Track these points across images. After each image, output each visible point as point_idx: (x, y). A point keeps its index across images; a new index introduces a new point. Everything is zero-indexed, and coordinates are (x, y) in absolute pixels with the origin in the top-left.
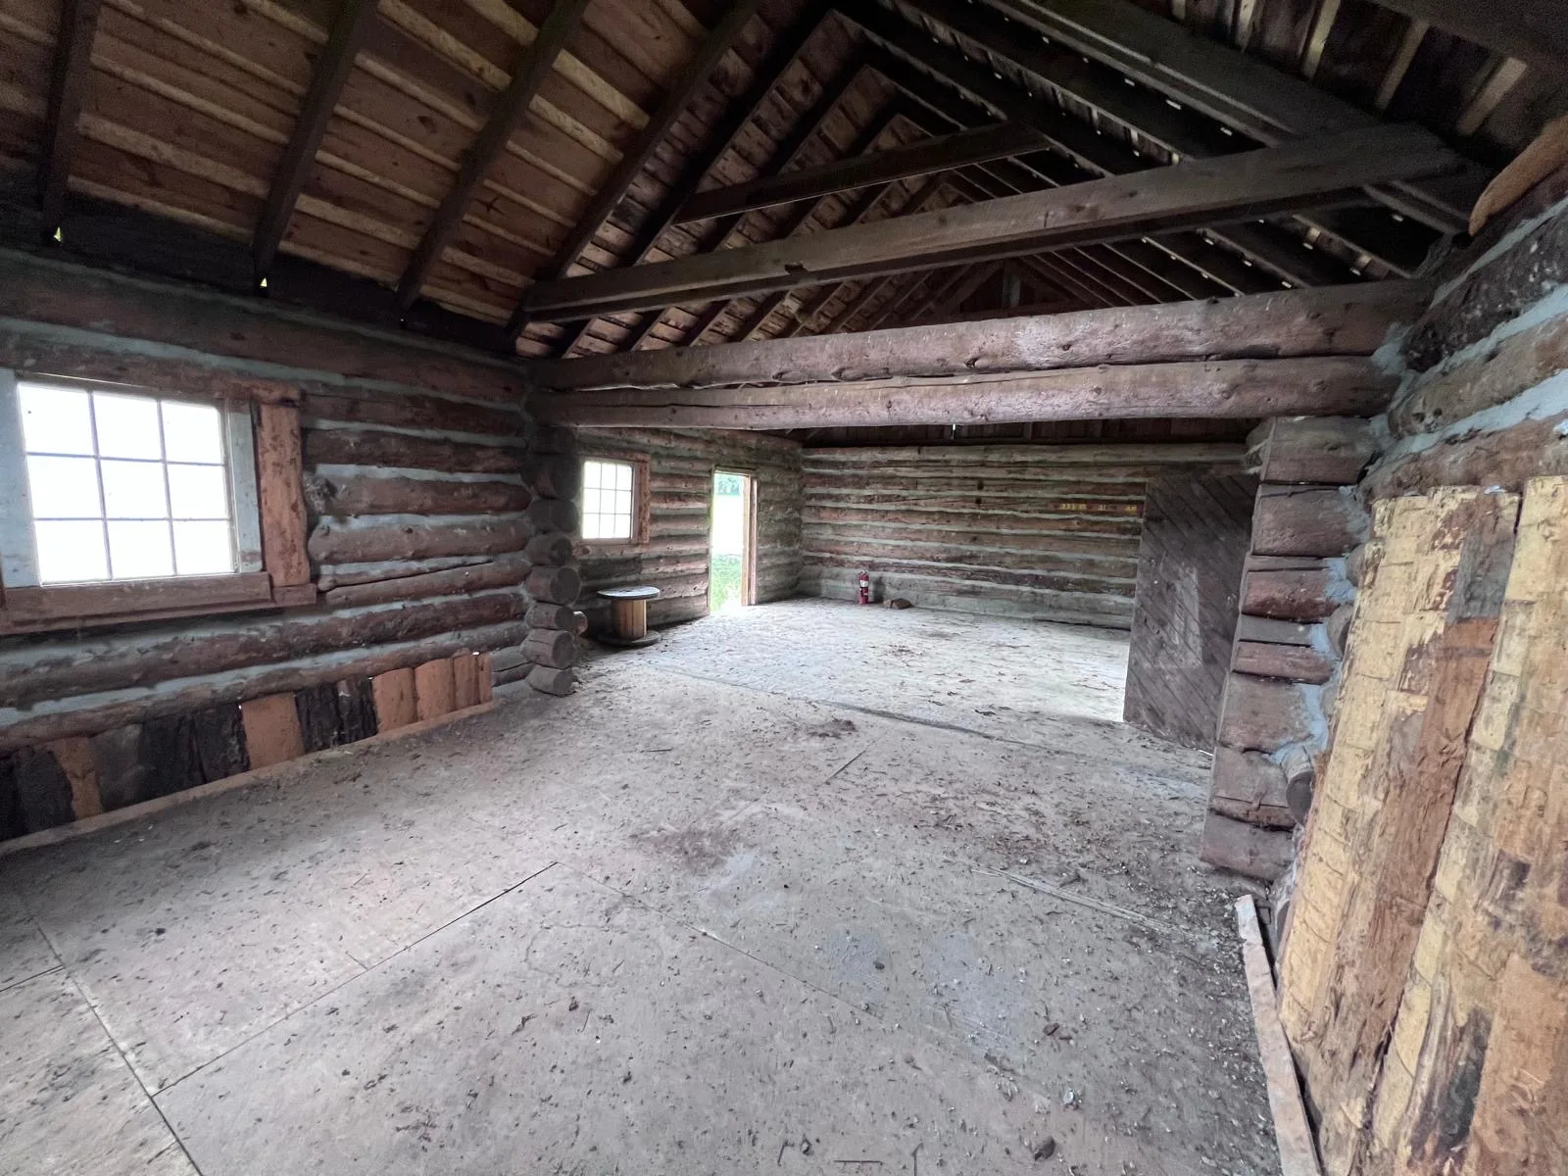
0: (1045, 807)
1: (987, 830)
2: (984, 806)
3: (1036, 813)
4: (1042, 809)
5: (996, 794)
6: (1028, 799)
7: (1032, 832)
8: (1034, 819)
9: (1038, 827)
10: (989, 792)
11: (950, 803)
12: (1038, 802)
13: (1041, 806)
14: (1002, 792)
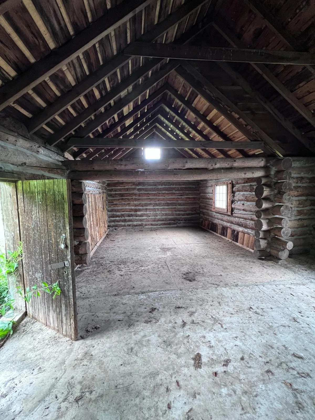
0: (118, 273)
1: (128, 264)
2: (131, 268)
3: (120, 270)
4: (118, 272)
5: (130, 272)
6: (122, 273)
7: (120, 266)
8: (120, 269)
9: (119, 268)
10: (132, 272)
11: (138, 266)
12: (120, 273)
13: (119, 272)
14: (129, 273)
